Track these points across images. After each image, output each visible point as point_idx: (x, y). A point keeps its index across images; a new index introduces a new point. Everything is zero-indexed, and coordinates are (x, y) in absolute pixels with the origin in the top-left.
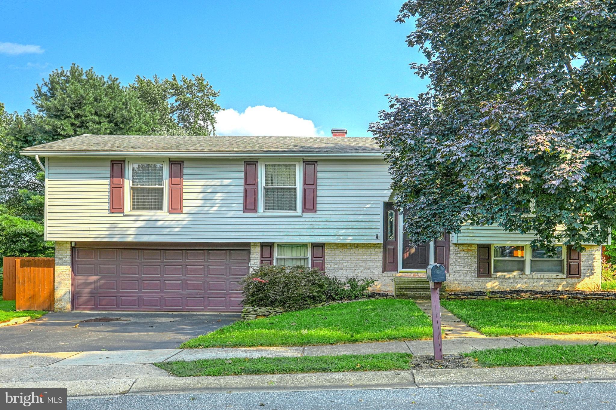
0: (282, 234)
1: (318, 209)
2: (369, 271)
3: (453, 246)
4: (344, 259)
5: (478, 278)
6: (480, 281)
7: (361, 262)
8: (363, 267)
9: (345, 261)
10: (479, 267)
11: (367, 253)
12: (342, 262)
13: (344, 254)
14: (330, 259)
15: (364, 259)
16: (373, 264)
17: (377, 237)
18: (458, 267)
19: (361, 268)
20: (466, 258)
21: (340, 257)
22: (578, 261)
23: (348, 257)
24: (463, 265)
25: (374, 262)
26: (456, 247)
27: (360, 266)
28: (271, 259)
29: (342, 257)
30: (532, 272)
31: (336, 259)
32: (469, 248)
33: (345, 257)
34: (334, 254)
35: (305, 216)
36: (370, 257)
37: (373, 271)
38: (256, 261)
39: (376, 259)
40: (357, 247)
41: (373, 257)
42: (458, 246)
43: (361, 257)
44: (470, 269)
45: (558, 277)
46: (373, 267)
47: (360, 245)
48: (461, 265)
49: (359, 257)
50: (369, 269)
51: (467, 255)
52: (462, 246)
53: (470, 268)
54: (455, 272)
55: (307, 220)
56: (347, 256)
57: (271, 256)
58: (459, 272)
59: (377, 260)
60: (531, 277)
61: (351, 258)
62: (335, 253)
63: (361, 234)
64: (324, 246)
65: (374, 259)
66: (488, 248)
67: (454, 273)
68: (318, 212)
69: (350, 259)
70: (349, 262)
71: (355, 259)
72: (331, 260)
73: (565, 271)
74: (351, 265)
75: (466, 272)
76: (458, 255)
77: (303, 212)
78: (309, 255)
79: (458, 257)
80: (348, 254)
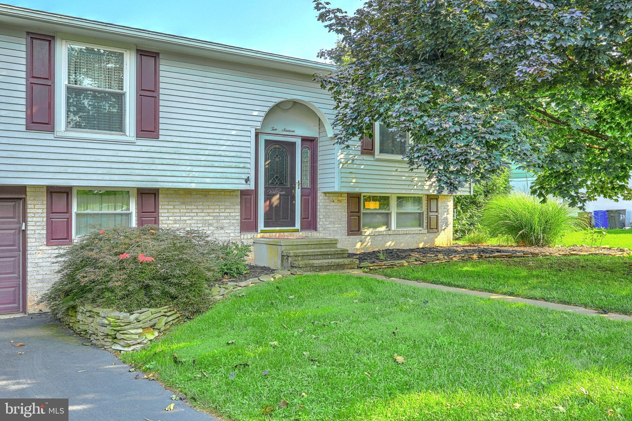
0: (100, 171)
1: (161, 132)
2: (222, 231)
3: (323, 194)
4: (187, 214)
5: (348, 237)
6: (350, 240)
7: (211, 218)
8: (215, 225)
9: (188, 218)
10: (349, 222)
11: (219, 206)
12: (185, 218)
13: (187, 207)
14: (167, 215)
15: (215, 214)
16: (228, 221)
17: (247, 180)
18: (327, 223)
19: (211, 228)
20: (336, 210)
21: (182, 211)
22: (436, 214)
23: (193, 211)
24: (333, 220)
25: (230, 218)
26: (326, 196)
27: (210, 225)
28: (67, 215)
29: (185, 211)
30: (397, 227)
31: (175, 214)
32: (340, 198)
33: (189, 211)
34: (172, 207)
35: (139, 142)
36: (223, 210)
37: (228, 231)
38: (38, 219)
39: (231, 214)
40: (206, 196)
41: (228, 211)
42: (327, 195)
43: (212, 211)
44: (340, 226)
45: (420, 232)
46: (227, 225)
47: (210, 193)
48: (331, 220)
49: (209, 211)
50: (222, 228)
51: (337, 207)
52: (332, 195)
53: (340, 224)
54: (324, 229)
55: (144, 149)
56: (192, 209)
57: (68, 210)
58: (329, 229)
59: (234, 214)
60: (398, 233)
61: (197, 213)
62: (174, 206)
63: (225, 175)
64: (158, 194)
65: (229, 214)
66: (359, 198)
67: (324, 231)
68: (161, 138)
69: (195, 214)
70: (195, 218)
71: (203, 214)
72: (168, 217)
73: (425, 224)
74: (197, 223)
75: (336, 229)
76: (328, 207)
77: (138, 136)
78: (133, 208)
79: (328, 210)
80: (193, 207)
